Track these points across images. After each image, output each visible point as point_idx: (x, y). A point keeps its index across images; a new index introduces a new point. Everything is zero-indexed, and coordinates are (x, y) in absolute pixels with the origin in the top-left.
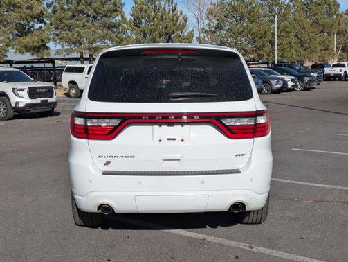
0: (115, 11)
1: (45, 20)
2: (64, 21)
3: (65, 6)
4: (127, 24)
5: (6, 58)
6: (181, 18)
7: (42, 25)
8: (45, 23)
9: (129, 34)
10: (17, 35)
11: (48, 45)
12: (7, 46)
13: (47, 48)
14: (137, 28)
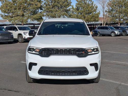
0: (68, 5)
1: (43, 9)
2: (49, 9)
3: (50, 4)
4: (74, 10)
5: (28, 23)
6: (95, 7)
7: (42, 11)
8: (43, 10)
9: (75, 13)
10: (32, 15)
11: (43, 18)
12: (28, 18)
13: (43, 19)
14: (77, 11)
